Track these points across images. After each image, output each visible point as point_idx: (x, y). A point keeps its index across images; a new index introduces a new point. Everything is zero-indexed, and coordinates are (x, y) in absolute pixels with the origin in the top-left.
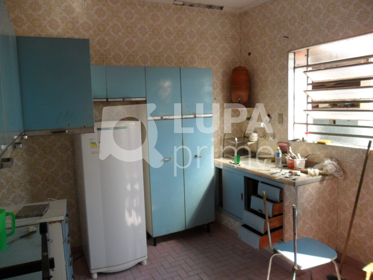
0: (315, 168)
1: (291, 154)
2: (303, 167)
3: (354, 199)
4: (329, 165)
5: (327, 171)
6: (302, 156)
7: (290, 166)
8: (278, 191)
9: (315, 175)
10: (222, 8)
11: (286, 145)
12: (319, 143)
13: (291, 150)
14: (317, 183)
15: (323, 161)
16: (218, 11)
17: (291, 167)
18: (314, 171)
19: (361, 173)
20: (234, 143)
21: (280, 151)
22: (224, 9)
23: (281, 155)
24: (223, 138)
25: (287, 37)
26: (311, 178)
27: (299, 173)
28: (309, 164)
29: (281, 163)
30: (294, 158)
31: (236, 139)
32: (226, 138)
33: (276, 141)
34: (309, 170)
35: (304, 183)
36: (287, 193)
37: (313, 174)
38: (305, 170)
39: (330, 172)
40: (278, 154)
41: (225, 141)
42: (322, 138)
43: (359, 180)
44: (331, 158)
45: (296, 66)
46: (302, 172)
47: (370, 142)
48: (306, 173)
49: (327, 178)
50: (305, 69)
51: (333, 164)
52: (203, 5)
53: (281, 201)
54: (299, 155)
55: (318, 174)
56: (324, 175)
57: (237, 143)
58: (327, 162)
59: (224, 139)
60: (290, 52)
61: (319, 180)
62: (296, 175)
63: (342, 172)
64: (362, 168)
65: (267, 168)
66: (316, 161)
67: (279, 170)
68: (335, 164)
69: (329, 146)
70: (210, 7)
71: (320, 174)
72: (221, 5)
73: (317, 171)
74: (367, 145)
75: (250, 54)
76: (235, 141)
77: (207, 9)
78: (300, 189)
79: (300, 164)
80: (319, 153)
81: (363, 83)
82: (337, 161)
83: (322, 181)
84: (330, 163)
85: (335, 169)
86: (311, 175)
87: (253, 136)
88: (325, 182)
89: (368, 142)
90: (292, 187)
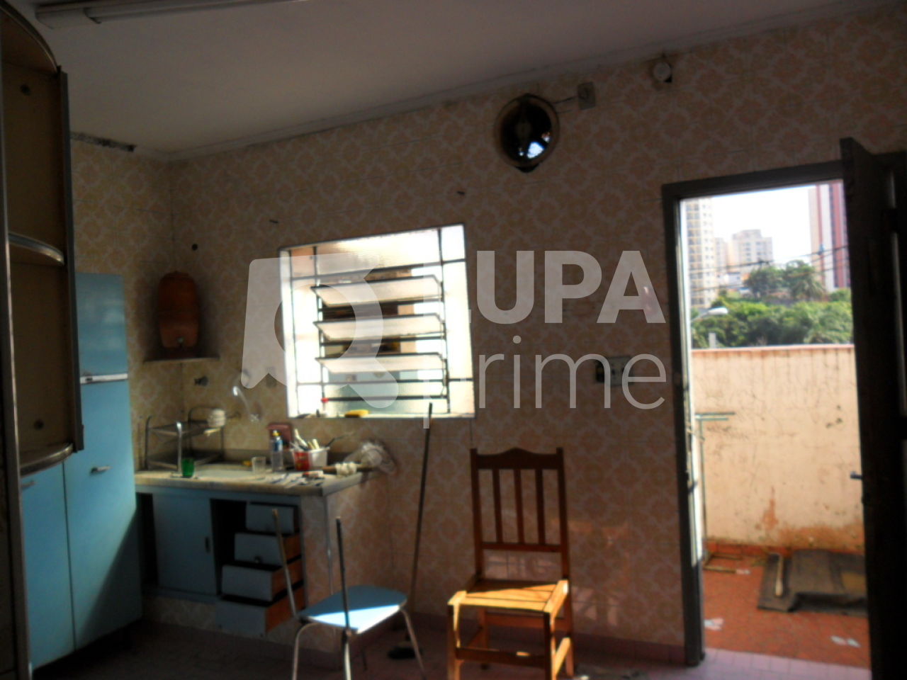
0: (348, 462)
1: (298, 441)
2: (323, 463)
3: (415, 507)
4: (370, 451)
5: (369, 463)
6: (321, 445)
7: (299, 465)
8: (290, 512)
9: (351, 473)
10: (131, 148)
11: (286, 427)
12: (348, 416)
13: (298, 436)
14: (357, 488)
15: (358, 448)
16: (124, 154)
17: (303, 465)
18: (348, 467)
19: (421, 459)
20: (174, 434)
21: (278, 439)
22: (136, 150)
23: (280, 447)
24: (143, 427)
25: (276, 222)
26: (344, 479)
27: (321, 474)
28: (334, 457)
29: (282, 463)
30: (307, 449)
31: (179, 425)
32: (150, 426)
33: (265, 422)
34: (338, 466)
35: (336, 489)
36: (308, 513)
37: (347, 472)
38: (330, 467)
39: (373, 465)
40: (276, 445)
41: (150, 433)
42: (350, 408)
43: (420, 471)
44: (372, 441)
45: (294, 276)
46: (326, 472)
47: (431, 406)
48: (334, 472)
49: (371, 474)
50: (312, 282)
51: (376, 450)
52: (90, 137)
53: (298, 530)
54: (315, 441)
55: (355, 470)
56: (365, 470)
57: (181, 433)
58: (367, 447)
59: (147, 430)
60: (282, 250)
61: (359, 480)
62: (317, 478)
63: (391, 463)
64: (422, 451)
65: (258, 476)
66: (344, 450)
67: (283, 476)
68: (380, 449)
69: (367, 420)
70: (106, 143)
71: (359, 470)
72: (129, 142)
73: (353, 466)
74: (427, 410)
75: (195, 247)
76: (176, 429)
77: (99, 147)
78: (331, 500)
79: (319, 458)
80: (350, 434)
81: (402, 309)
82: (382, 443)
83: (363, 481)
84: (371, 450)
85: (380, 459)
86: (344, 474)
87: (216, 417)
88: (368, 484)
89: (428, 406)
90: (316, 500)
